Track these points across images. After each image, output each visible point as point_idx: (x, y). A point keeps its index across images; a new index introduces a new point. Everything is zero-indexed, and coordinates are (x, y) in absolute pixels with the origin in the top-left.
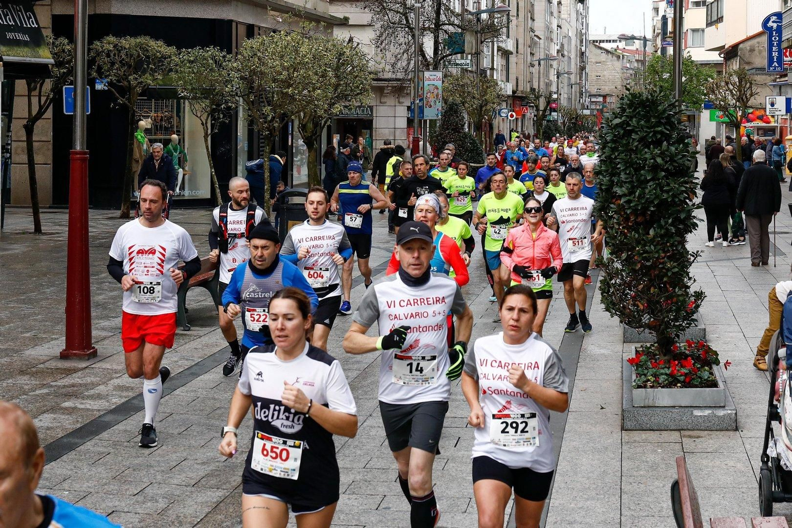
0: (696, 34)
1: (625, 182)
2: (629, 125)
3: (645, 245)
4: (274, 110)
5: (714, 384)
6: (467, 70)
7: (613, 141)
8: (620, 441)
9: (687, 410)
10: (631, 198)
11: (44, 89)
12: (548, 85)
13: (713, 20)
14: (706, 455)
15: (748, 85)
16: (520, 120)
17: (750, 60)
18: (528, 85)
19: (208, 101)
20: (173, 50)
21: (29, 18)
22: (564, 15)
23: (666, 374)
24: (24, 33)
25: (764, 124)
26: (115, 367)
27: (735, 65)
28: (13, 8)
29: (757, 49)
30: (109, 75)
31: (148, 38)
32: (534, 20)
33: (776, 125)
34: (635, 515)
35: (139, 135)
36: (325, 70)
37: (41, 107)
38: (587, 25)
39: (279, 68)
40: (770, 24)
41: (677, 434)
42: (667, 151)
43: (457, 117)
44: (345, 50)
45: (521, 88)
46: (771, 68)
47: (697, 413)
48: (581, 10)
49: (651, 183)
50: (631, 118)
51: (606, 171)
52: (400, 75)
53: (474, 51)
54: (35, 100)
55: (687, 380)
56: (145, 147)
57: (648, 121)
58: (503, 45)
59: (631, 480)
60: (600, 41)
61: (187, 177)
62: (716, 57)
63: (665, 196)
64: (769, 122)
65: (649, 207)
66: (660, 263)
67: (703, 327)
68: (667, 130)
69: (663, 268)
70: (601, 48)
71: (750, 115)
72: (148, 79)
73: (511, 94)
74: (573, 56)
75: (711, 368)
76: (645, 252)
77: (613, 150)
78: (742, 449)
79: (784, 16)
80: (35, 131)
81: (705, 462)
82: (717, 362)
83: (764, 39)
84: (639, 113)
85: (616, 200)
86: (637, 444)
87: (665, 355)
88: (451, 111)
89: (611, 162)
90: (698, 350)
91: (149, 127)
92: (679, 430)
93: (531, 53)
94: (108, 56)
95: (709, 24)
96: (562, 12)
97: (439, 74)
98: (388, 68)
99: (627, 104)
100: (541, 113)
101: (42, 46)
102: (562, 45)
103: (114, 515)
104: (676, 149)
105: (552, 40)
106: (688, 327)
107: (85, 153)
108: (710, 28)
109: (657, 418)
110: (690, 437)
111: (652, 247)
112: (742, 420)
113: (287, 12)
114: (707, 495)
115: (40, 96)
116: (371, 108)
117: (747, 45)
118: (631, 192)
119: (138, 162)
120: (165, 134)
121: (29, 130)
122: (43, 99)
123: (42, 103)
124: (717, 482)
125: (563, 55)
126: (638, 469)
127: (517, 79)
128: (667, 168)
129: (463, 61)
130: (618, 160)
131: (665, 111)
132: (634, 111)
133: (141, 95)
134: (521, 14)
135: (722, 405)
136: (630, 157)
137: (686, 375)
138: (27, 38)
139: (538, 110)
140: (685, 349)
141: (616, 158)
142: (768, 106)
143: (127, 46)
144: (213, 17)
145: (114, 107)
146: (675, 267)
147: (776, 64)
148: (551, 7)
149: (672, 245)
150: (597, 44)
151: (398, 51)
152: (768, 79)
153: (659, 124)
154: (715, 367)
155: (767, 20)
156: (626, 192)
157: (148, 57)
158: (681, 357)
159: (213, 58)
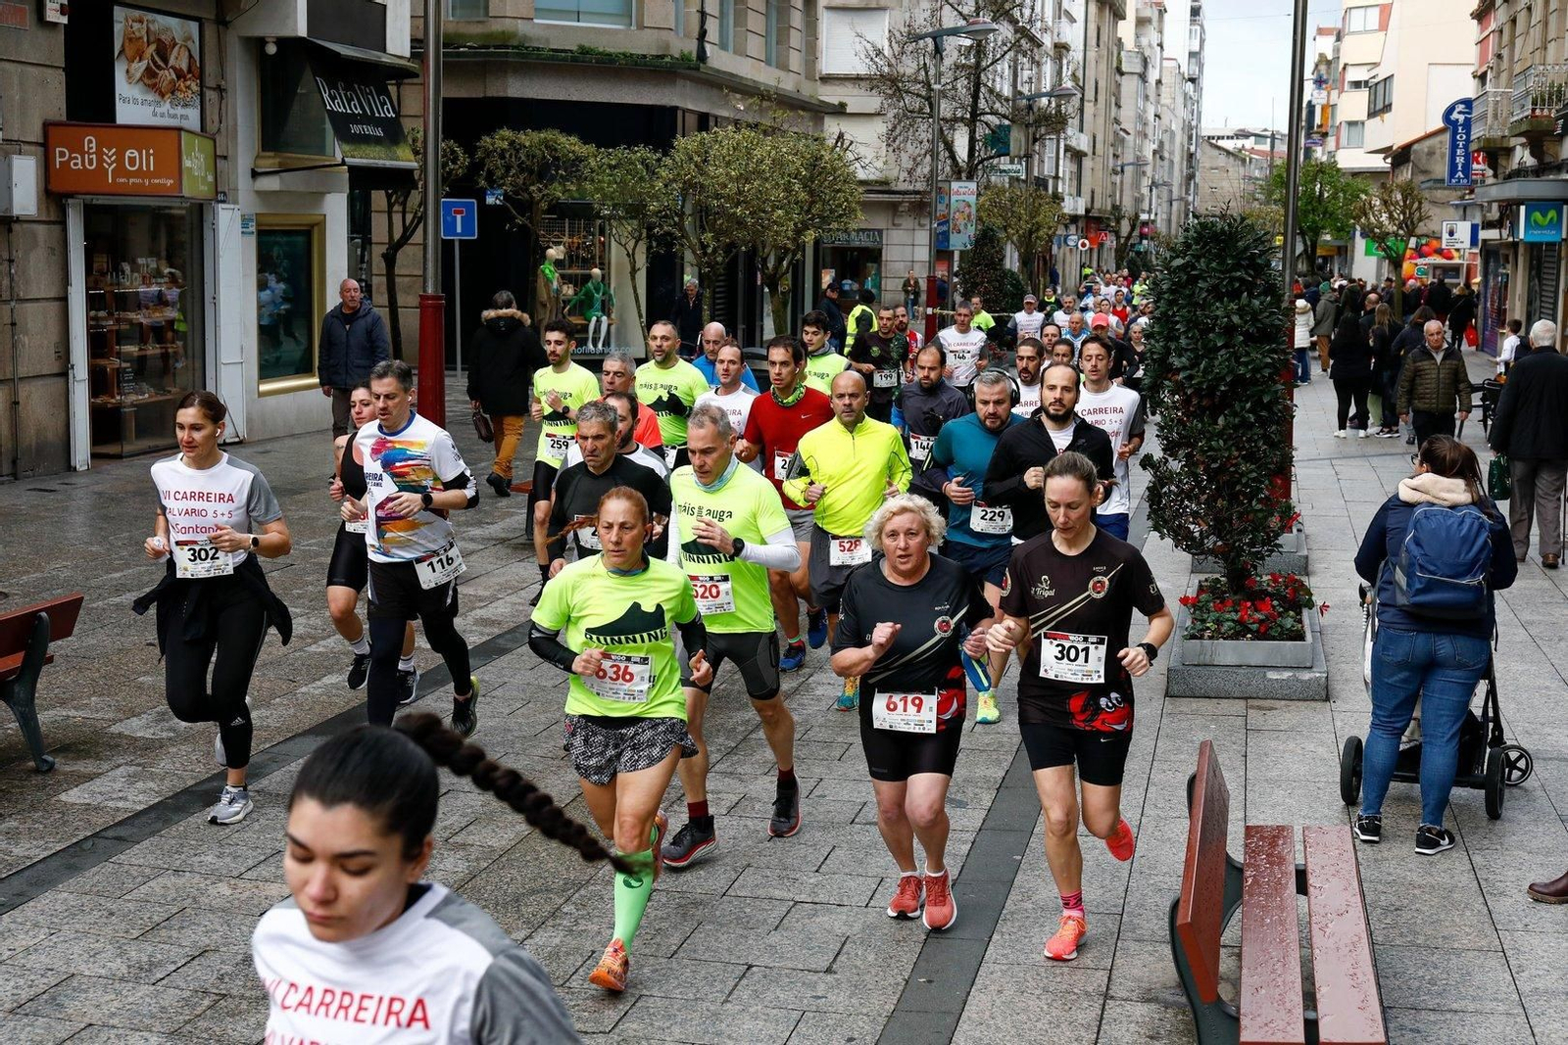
0: (1353, 128)
1: (1186, 350)
2: (1194, 268)
3: (1209, 440)
4: (716, 238)
5: (1299, 636)
6: (1018, 179)
7: (1170, 291)
8: (1159, 712)
9: (1257, 670)
10: (1194, 372)
11: (409, 204)
12: (1138, 200)
13: (1377, 108)
14: (1277, 734)
15: (1416, 205)
16: (1096, 250)
17: (1428, 168)
18: (1109, 200)
19: (635, 222)
20: (591, 148)
21: (383, 104)
22: (1165, 99)
23: (1233, 621)
24: (377, 126)
25: (1445, 261)
26: (481, 593)
27: (1405, 174)
28: (361, 90)
29: (1438, 151)
30: (503, 185)
31: (556, 132)
32: (1120, 107)
33: (1461, 262)
34: (1162, 814)
35: (548, 269)
36: (789, 182)
37: (405, 228)
38: (1199, 113)
39: (722, 179)
40: (1455, 116)
41: (1242, 703)
42: (1248, 305)
43: (994, 247)
44: (823, 153)
45: (1097, 205)
46: (1453, 181)
47: (1272, 675)
48: (1192, 93)
49: (1223, 352)
50: (1198, 258)
51: (1159, 333)
52: (920, 186)
53: (1022, 153)
54: (397, 218)
55: (1263, 630)
56: (555, 285)
57: (1222, 262)
58: (1073, 143)
59: (1165, 767)
60: (1219, 138)
61: (613, 328)
62: (1380, 163)
63: (1242, 370)
64: (1451, 258)
65: (1219, 385)
66: (1233, 465)
67: (1305, 553)
68: (1250, 275)
69: (1236, 472)
70: (1219, 148)
71: (1424, 248)
72: (557, 191)
73: (1084, 213)
74: (1177, 159)
75: (1300, 613)
76: (1211, 449)
77: (1171, 303)
78: (1331, 727)
79: (1474, 104)
80: (399, 262)
81: (1273, 744)
82: (1310, 605)
83: (1447, 137)
84: (1209, 251)
85: (1174, 375)
86: (1183, 717)
87: (1235, 593)
88: (986, 240)
89: (1167, 321)
90: (1287, 588)
91: (561, 257)
92: (1246, 698)
93: (1114, 155)
94: (502, 156)
95: (1372, 114)
96: (1163, 95)
97: (973, 186)
98: (904, 175)
99: (1193, 238)
100: (1122, 241)
101: (402, 144)
102: (1161, 144)
103: (450, 795)
104: (1262, 303)
105: (1146, 136)
106: (1269, 556)
107: (440, 298)
108: (1372, 120)
109: (1216, 682)
110: (1259, 708)
111: (1221, 442)
112: (1337, 686)
113: (752, 95)
114: (1268, 790)
115: (404, 213)
116: (880, 232)
117: (1425, 145)
118: (1194, 364)
119: (545, 306)
120: (583, 268)
121: (390, 259)
122: (409, 217)
123: (408, 222)
124: (1285, 772)
125: (1162, 158)
126: (1179, 751)
127: (1093, 192)
128: (1247, 330)
129: (1010, 167)
130: (1177, 318)
131: (1247, 248)
132: (1203, 248)
133: (549, 211)
134: (1101, 98)
135: (1308, 665)
136: (1195, 314)
137: (1261, 622)
138: (380, 133)
139: (1118, 237)
140: (1268, 585)
141: (1174, 315)
142: (1445, 236)
143: (527, 144)
144: (650, 103)
145: (511, 228)
146: (1252, 471)
147: (1460, 174)
148: (1145, 88)
149: (1249, 440)
150: (1214, 141)
151: (918, 151)
152: (1453, 197)
153: (1237, 267)
154: (1305, 612)
155: (1450, 110)
156: (1187, 363)
157: (557, 159)
158: (1257, 596)
159: (643, 162)
